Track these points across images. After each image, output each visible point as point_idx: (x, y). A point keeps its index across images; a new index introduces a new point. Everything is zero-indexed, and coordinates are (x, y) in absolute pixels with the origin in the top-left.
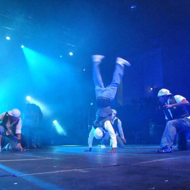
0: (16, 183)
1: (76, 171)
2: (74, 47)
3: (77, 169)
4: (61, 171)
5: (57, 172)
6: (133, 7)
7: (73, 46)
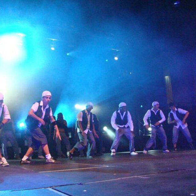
0: (86, 191)
1: (137, 177)
2: (119, 51)
3: (137, 176)
4: (122, 178)
5: (118, 179)
6: (176, 3)
7: (117, 50)
